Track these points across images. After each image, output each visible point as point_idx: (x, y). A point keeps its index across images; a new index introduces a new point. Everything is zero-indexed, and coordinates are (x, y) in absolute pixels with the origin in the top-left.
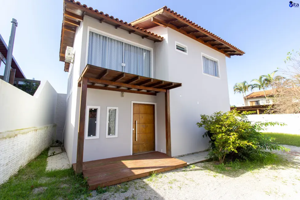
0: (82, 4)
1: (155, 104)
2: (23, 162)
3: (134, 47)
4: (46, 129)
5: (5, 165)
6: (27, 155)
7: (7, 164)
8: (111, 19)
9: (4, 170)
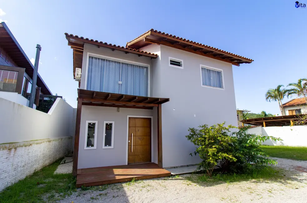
0: (79, 37)
1: (151, 117)
2: (38, 166)
3: (132, 65)
4: (60, 140)
5: (22, 167)
6: (41, 161)
7: (23, 166)
8: (105, 45)
9: (21, 171)
